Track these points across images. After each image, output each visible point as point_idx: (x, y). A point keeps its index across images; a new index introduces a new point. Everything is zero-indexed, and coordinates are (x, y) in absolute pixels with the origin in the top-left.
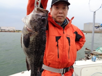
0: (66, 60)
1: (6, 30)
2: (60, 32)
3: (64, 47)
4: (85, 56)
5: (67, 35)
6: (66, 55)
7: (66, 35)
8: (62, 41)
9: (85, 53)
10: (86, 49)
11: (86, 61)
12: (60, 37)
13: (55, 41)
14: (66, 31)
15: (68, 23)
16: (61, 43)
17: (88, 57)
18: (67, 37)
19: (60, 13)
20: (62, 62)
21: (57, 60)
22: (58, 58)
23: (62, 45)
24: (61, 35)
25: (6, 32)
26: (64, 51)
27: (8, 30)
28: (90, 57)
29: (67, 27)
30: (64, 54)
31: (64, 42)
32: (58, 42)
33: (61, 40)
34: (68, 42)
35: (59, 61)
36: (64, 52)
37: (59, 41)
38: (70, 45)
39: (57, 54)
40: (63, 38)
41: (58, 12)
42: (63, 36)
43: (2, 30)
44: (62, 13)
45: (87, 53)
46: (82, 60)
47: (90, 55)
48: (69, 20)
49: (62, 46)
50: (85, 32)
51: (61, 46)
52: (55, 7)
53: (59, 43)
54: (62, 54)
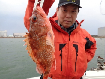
0: (71, 73)
1: (19, 36)
2: (64, 39)
3: (69, 57)
4: (98, 66)
5: (74, 42)
6: (71, 68)
7: (72, 42)
8: (67, 49)
9: (97, 61)
10: (99, 57)
11: (98, 71)
12: (65, 45)
13: (59, 50)
14: (73, 37)
15: (76, 27)
16: (66, 52)
17: (101, 67)
18: (73, 45)
19: (67, 17)
20: (66, 76)
21: (60, 72)
22: (62, 70)
23: (66, 54)
24: (66, 42)
25: (18, 38)
26: (69, 62)
27: (20, 36)
28: (103, 67)
29: (74, 32)
30: (69, 66)
31: (69, 51)
32: (62, 51)
33: (65, 48)
34: (75, 50)
35: (62, 74)
36: (69, 64)
37: (64, 49)
38: (77, 55)
39: (61, 66)
40: (68, 46)
41: (66, 16)
42: (68, 43)
43: (15, 36)
44: (70, 18)
45: (100, 62)
46: (94, 70)
47: (103, 65)
48: (78, 24)
49: (67, 56)
50: (100, 37)
51: (65, 56)
52: (63, 9)
53: (63, 53)
54: (66, 66)
